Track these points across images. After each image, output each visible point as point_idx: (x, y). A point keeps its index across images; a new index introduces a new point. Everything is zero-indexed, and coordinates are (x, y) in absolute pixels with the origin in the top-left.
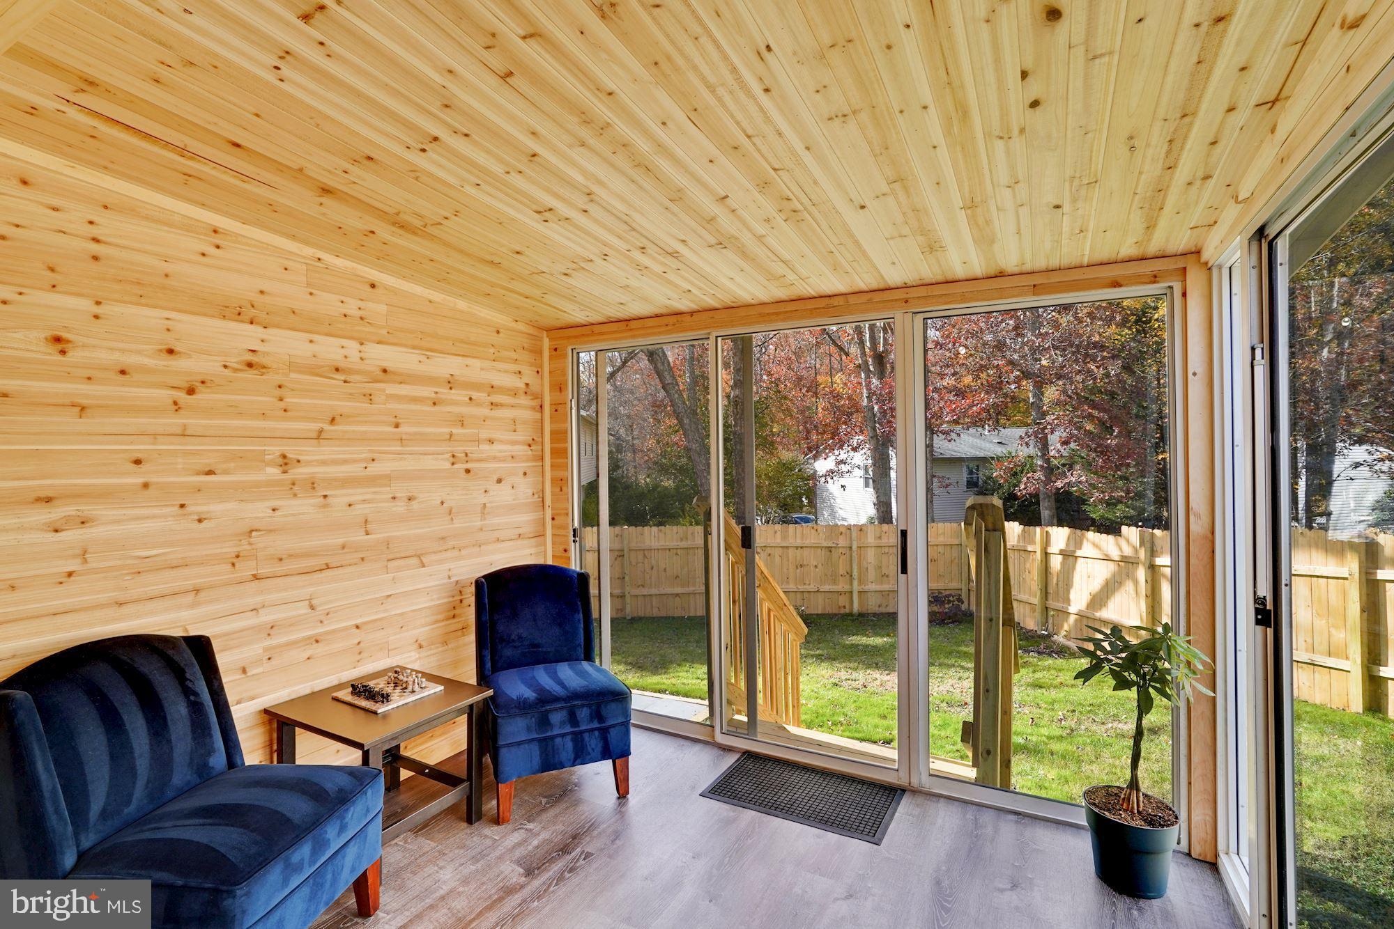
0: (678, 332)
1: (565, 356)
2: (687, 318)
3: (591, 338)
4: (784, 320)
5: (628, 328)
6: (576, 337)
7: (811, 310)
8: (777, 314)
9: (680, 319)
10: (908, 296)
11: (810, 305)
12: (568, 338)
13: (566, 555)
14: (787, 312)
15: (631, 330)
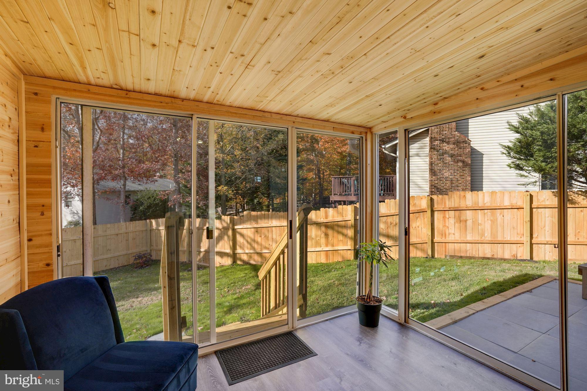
0: (170, 109)
1: (49, 102)
2: (179, 102)
3: (85, 95)
4: (240, 117)
5: (127, 96)
6: (64, 89)
7: (254, 116)
8: (236, 113)
9: (173, 101)
10: (296, 120)
11: (254, 113)
12: (54, 88)
13: (49, 268)
14: (241, 114)
15: (128, 98)
